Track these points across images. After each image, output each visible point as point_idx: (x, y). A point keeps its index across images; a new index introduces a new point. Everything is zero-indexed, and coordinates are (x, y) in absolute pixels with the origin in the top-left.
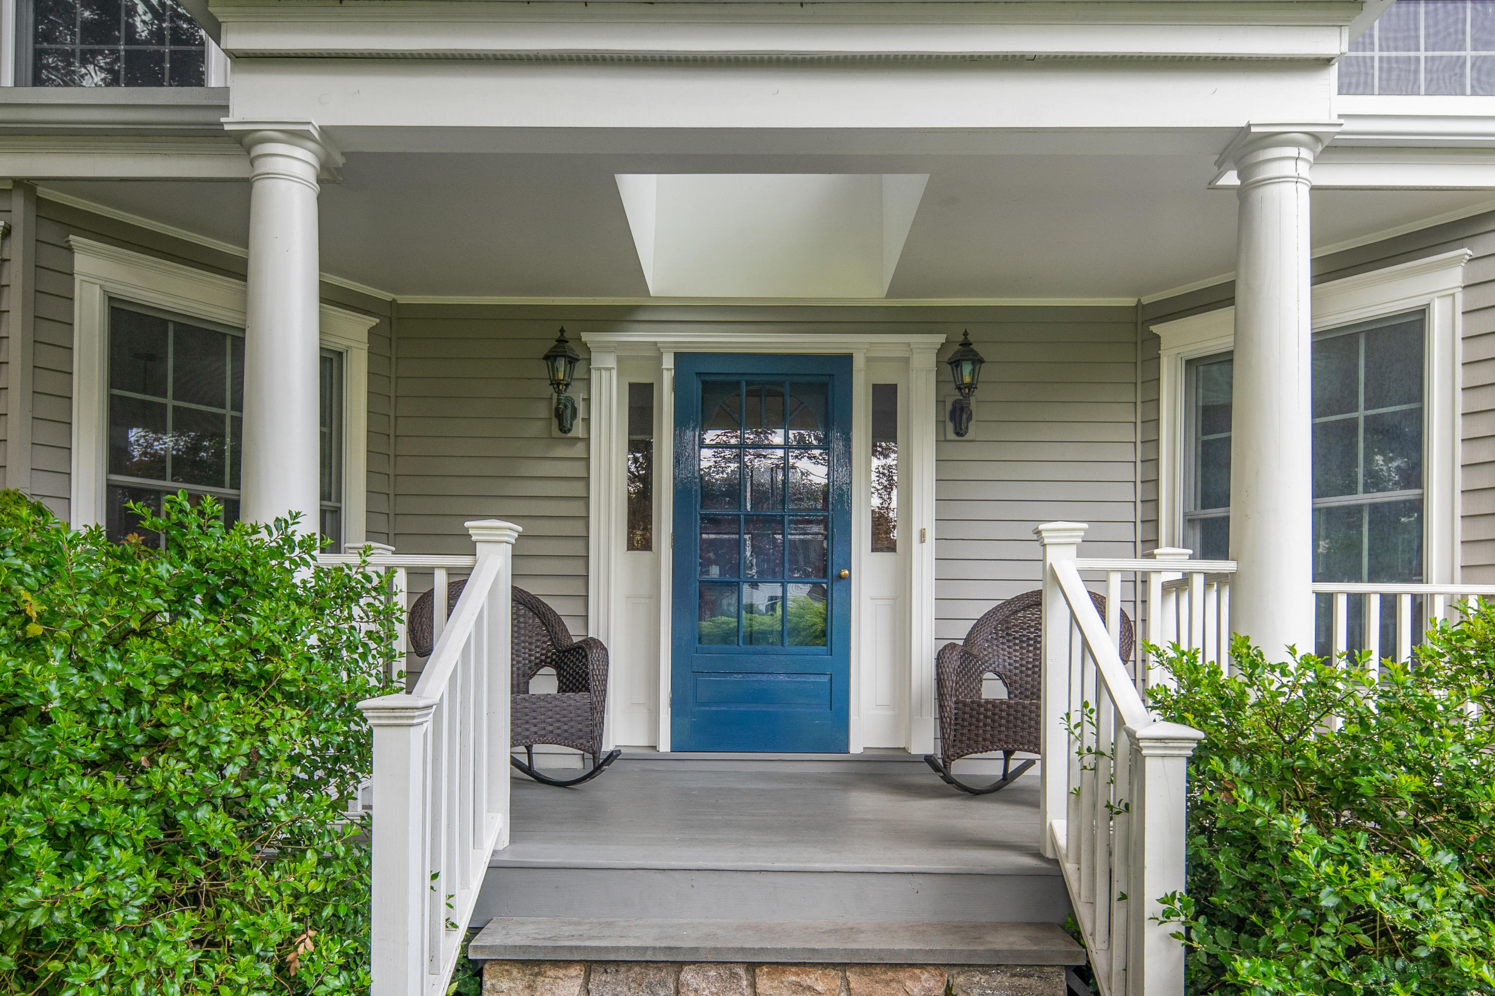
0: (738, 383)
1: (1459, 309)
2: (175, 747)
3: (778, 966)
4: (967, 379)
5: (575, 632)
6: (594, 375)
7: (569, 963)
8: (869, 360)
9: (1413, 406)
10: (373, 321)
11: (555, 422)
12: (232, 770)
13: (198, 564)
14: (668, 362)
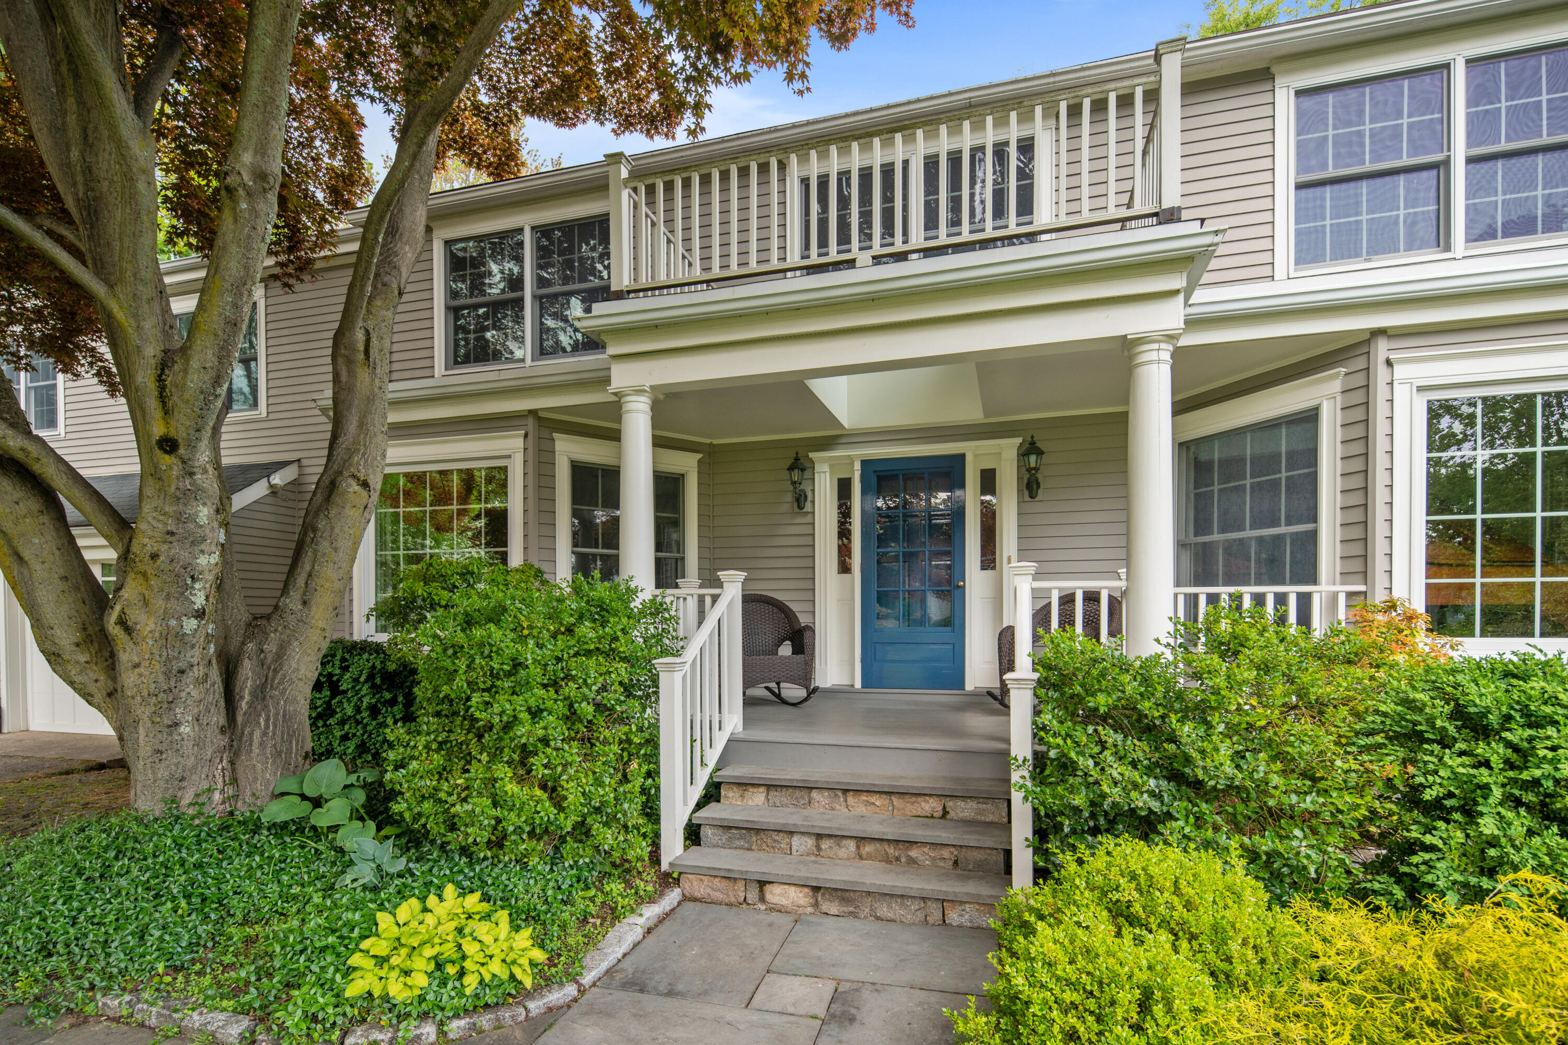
0: (897, 476)
1: (1339, 407)
2: (573, 678)
3: (857, 792)
4: (1033, 465)
5: (803, 620)
6: (817, 476)
7: (759, 785)
8: (975, 456)
9: (1311, 470)
10: (700, 456)
11: (795, 504)
12: (594, 688)
13: (588, 602)
14: (857, 466)
